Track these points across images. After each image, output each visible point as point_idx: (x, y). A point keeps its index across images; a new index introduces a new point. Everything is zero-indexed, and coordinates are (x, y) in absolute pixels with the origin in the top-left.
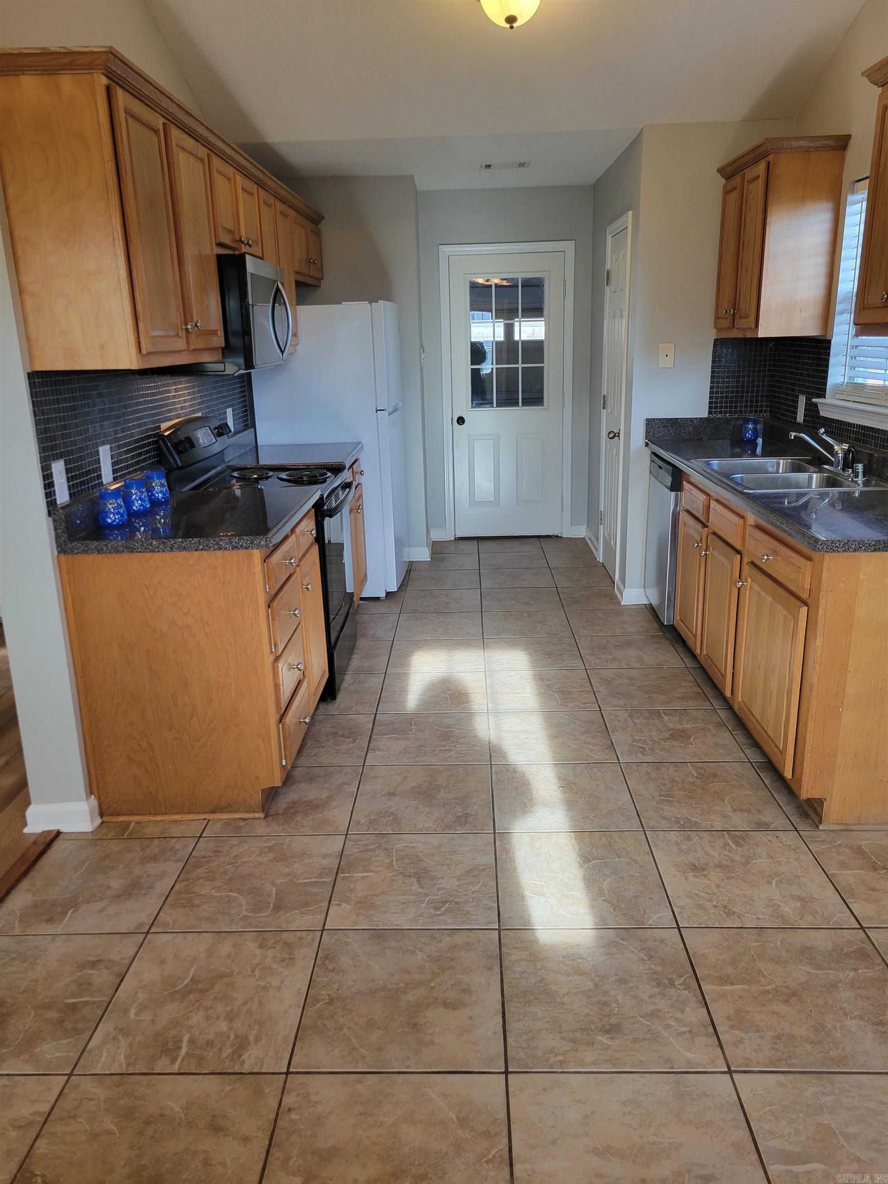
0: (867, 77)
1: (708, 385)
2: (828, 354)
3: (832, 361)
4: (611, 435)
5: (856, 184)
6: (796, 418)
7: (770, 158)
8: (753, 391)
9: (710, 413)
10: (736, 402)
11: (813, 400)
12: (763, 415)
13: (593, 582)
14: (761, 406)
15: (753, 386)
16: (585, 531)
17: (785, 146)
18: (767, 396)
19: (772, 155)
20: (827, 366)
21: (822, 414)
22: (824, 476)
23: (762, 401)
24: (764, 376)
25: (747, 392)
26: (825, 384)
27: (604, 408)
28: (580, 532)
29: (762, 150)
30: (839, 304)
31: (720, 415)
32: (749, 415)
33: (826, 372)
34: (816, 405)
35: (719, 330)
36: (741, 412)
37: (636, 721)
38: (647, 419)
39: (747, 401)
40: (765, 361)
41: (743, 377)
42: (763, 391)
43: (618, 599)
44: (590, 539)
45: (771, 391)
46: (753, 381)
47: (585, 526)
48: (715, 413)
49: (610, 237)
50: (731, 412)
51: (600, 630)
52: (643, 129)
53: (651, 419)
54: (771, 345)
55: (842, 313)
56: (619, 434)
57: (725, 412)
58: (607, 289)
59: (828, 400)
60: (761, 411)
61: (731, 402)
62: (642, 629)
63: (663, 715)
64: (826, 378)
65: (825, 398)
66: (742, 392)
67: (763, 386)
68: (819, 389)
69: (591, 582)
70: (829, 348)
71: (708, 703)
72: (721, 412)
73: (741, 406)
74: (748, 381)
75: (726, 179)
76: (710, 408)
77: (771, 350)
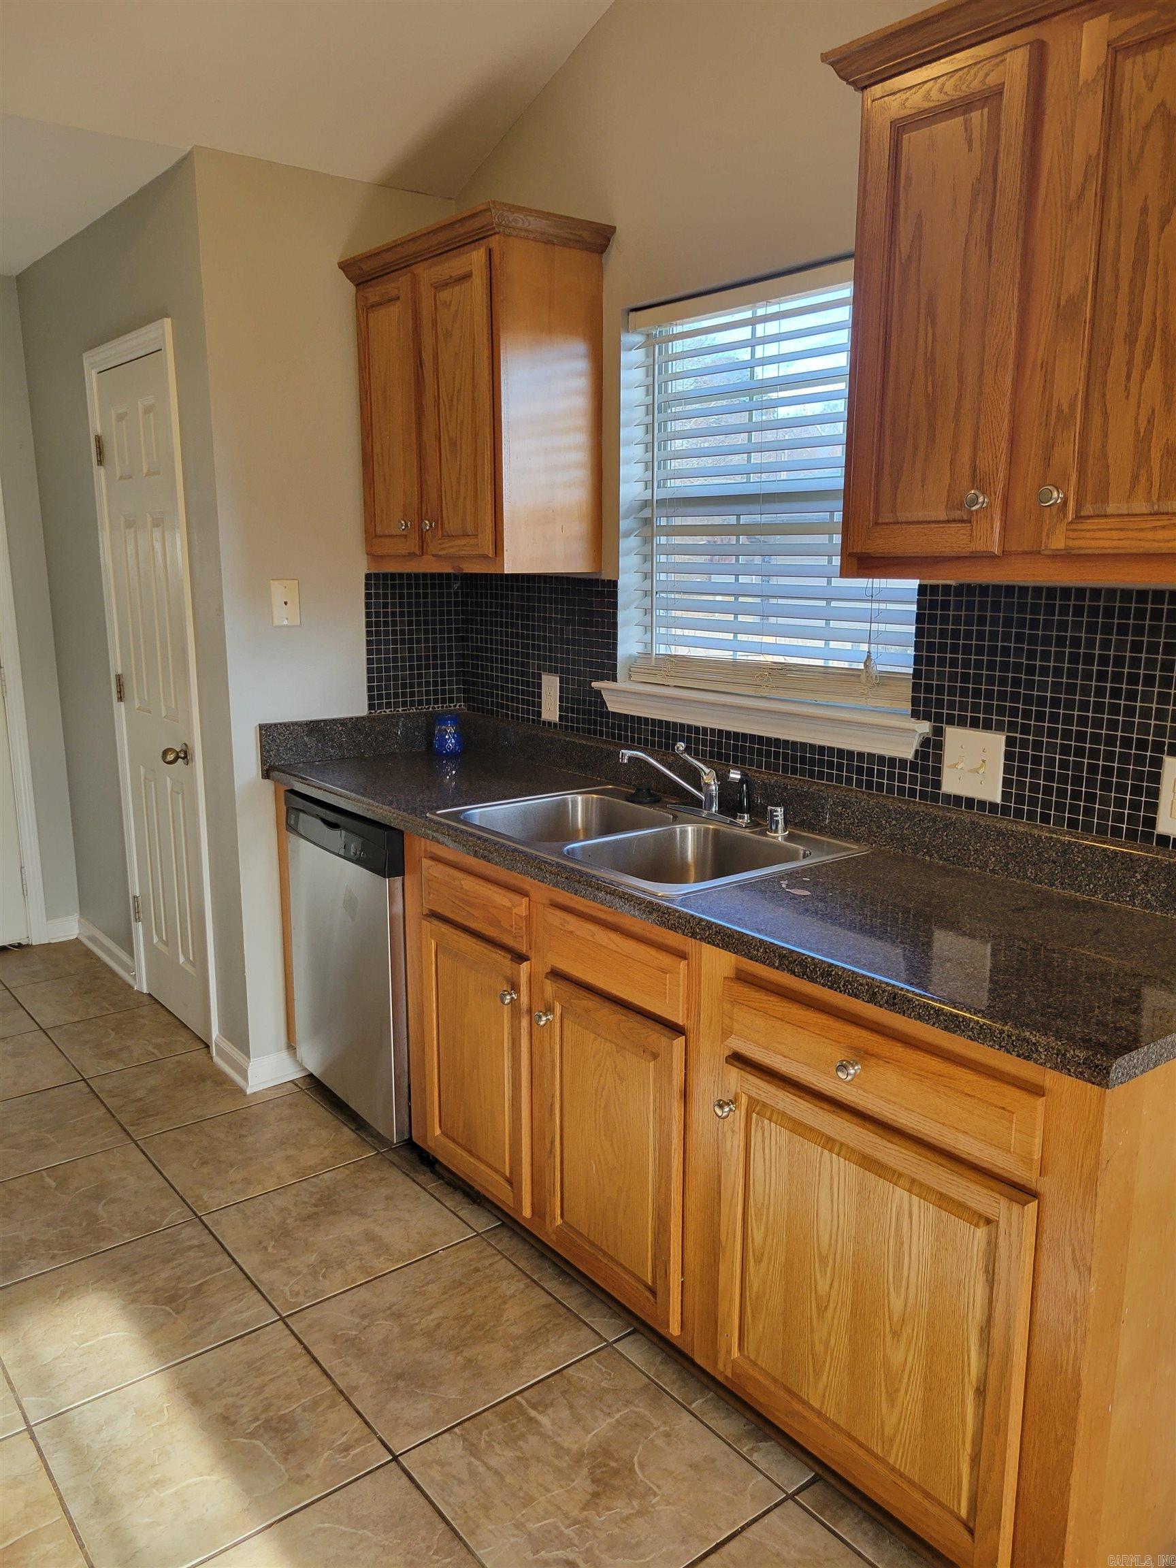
0: (832, 64)
1: (364, 657)
2: (614, 605)
3: (621, 616)
4: (171, 757)
5: (632, 314)
6: (539, 714)
7: (494, 242)
8: (435, 667)
9: (371, 707)
10: (412, 686)
11: (593, 684)
12: (455, 706)
13: (157, 1047)
14: (451, 691)
15: (435, 658)
16: (77, 926)
17: (520, 225)
18: (458, 674)
19: (497, 236)
20: (614, 625)
21: (612, 707)
22: (707, 830)
23: (451, 683)
24: (450, 639)
25: (427, 667)
26: (614, 657)
27: (120, 699)
28: (68, 928)
29: (476, 223)
30: (623, 519)
31: (388, 711)
32: (433, 708)
33: (614, 636)
34: (598, 693)
35: (373, 556)
36: (420, 702)
37: (494, 1462)
38: (261, 727)
39: (427, 683)
40: (449, 613)
41: (419, 641)
42: (451, 665)
43: (232, 1082)
44: (93, 939)
45: (463, 664)
46: (434, 649)
47: (77, 916)
48: (380, 706)
49: (94, 373)
50: (404, 704)
51: (247, 1181)
52: (190, 154)
53: (271, 725)
54: (456, 586)
55: (628, 535)
56: (186, 753)
57: (396, 705)
58: (100, 473)
59: (622, 683)
60: (451, 700)
61: (404, 686)
62: (327, 1153)
63: (533, 1413)
64: (615, 646)
65: (615, 680)
66: (419, 667)
67: (450, 657)
68: (601, 666)
69: (150, 1048)
70: (614, 594)
71: (586, 1332)
72: (388, 705)
73: (420, 693)
74: (427, 649)
75: (357, 285)
76: (371, 698)
77: (456, 594)
